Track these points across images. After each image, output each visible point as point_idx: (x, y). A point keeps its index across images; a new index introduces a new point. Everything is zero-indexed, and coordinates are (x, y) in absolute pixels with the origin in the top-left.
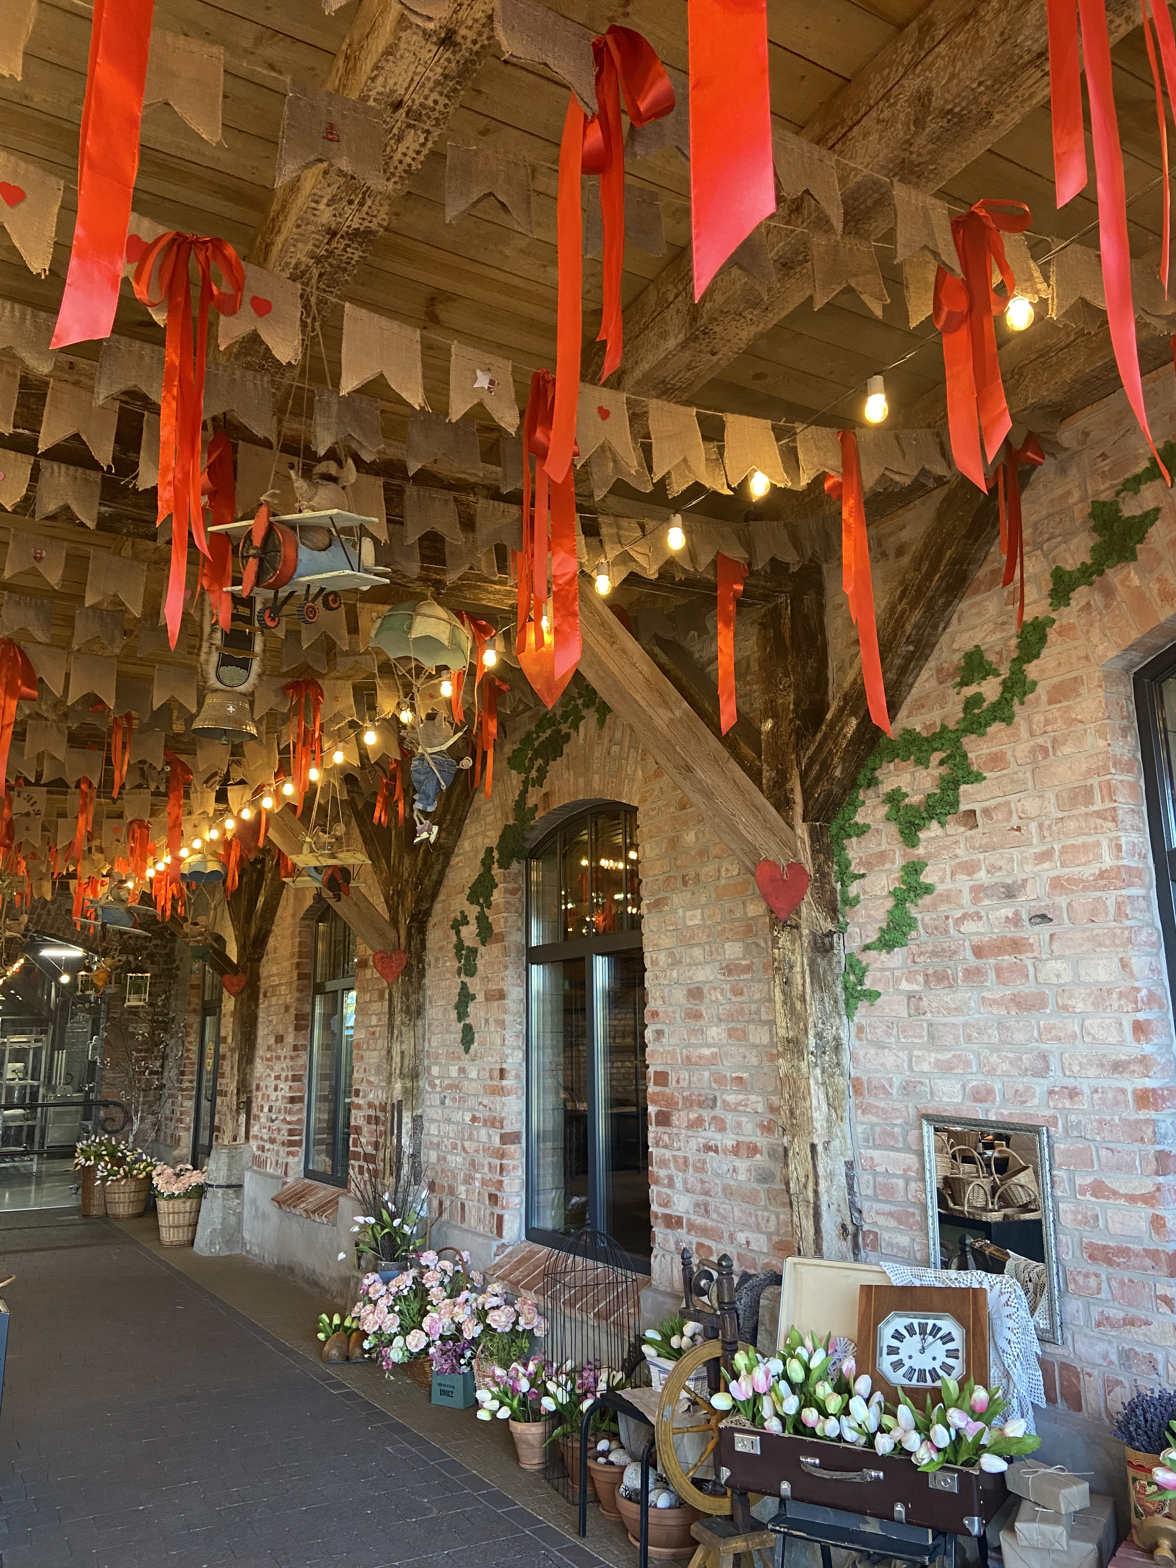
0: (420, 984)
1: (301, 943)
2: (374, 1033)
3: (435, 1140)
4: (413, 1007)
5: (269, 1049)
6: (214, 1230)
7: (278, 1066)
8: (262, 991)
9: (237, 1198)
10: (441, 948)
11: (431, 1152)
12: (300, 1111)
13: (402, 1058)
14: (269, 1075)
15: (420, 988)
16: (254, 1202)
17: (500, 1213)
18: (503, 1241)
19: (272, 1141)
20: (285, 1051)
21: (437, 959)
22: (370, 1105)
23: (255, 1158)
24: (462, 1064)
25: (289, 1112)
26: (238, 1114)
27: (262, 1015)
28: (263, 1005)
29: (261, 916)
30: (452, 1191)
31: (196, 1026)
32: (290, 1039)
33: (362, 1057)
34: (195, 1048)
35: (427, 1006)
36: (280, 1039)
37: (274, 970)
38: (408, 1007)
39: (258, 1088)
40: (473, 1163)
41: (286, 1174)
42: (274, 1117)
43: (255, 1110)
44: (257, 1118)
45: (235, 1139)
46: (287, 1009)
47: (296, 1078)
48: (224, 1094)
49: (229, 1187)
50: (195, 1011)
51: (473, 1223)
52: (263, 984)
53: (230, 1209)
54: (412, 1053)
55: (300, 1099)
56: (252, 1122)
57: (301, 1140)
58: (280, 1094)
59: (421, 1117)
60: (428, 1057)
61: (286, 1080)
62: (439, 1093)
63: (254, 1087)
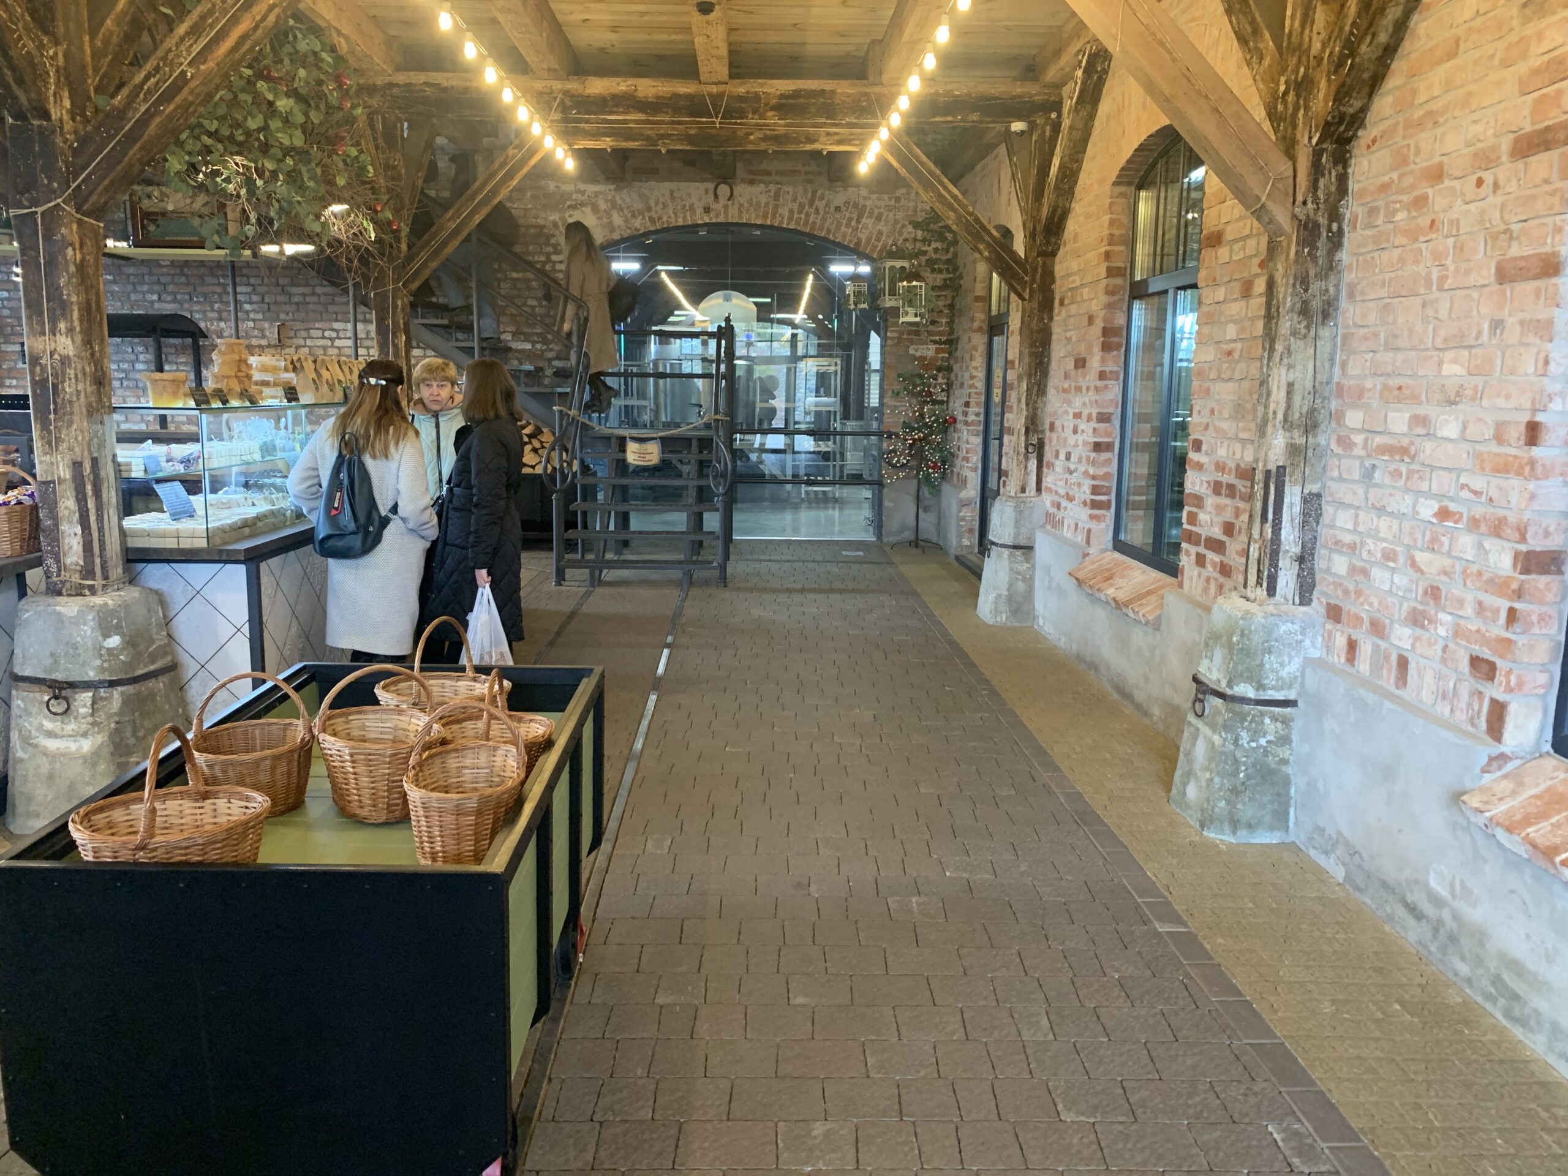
0: (1331, 261)
1: (1112, 223)
2: (1230, 353)
3: (1347, 538)
4: (1316, 304)
5: (1066, 376)
6: (999, 596)
7: (1078, 402)
8: (1057, 298)
9: (1027, 561)
10: (1384, 188)
11: (1336, 557)
12: (1109, 461)
13: (1289, 394)
14: (1066, 412)
15: (1331, 267)
16: (1048, 570)
17: (1500, 697)
18: (1502, 749)
19: (1070, 499)
20: (1090, 378)
21: (1372, 212)
22: (1220, 467)
23: (1048, 515)
24: (1421, 411)
25: (1093, 463)
26: (1027, 458)
27: (1057, 331)
28: (1060, 315)
29: (1056, 187)
30: (1377, 628)
31: (982, 348)
32: (1095, 362)
33: (1208, 391)
34: (981, 375)
35: (1343, 303)
36: (1081, 363)
37: (1074, 265)
38: (1305, 303)
39: (1052, 427)
40: (1434, 593)
41: (1088, 542)
42: (1072, 467)
43: (1048, 456)
44: (1051, 465)
45: (1023, 490)
46: (1091, 320)
47: (1104, 418)
48: (1010, 431)
49: (1015, 547)
50: (980, 329)
51: (1427, 697)
52: (1059, 289)
53: (1019, 573)
54: (1309, 385)
55: (1109, 447)
56: (1045, 470)
57: (1109, 501)
58: (1080, 438)
59: (1319, 496)
60: (1340, 395)
61: (1089, 419)
62: (1361, 459)
63: (1047, 426)
